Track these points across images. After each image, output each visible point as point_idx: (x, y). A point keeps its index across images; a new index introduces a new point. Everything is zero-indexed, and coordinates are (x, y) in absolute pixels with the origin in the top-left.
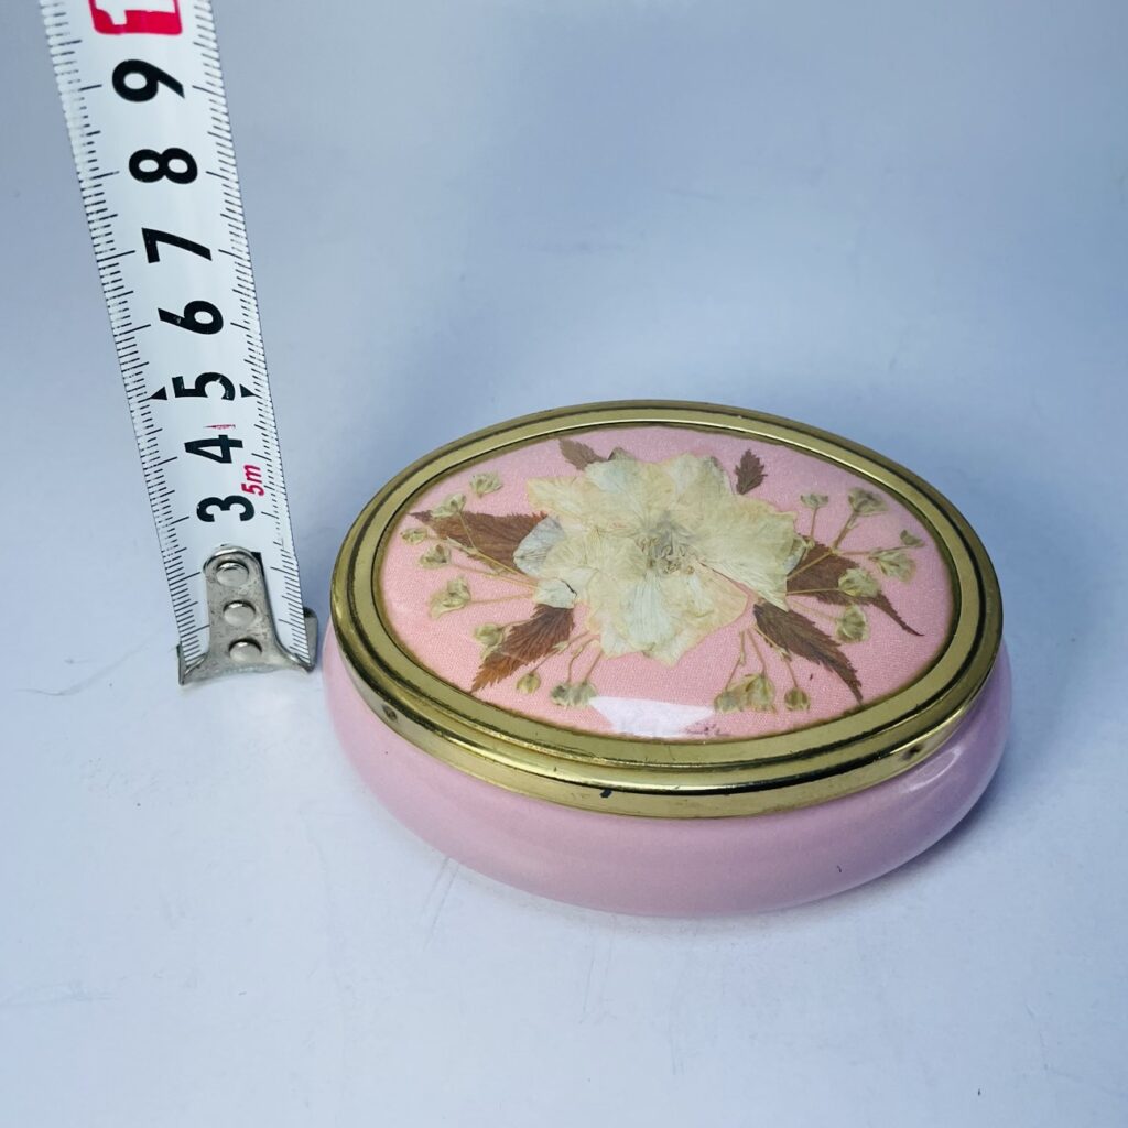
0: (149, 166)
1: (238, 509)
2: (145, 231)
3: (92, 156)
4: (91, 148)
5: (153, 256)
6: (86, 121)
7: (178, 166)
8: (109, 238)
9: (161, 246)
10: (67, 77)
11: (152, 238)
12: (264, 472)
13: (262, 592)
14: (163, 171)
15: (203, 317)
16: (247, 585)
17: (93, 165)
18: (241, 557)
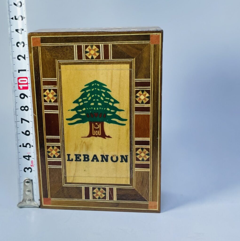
0: (23, 108)
2: (21, 118)
3: (16, 106)
4: (16, 105)
5: (22, 122)
6: (16, 101)
7: (26, 108)
8: (16, 118)
10: (14, 95)
15: (28, 133)
16: (30, 186)
17: (16, 107)
18: (29, 180)
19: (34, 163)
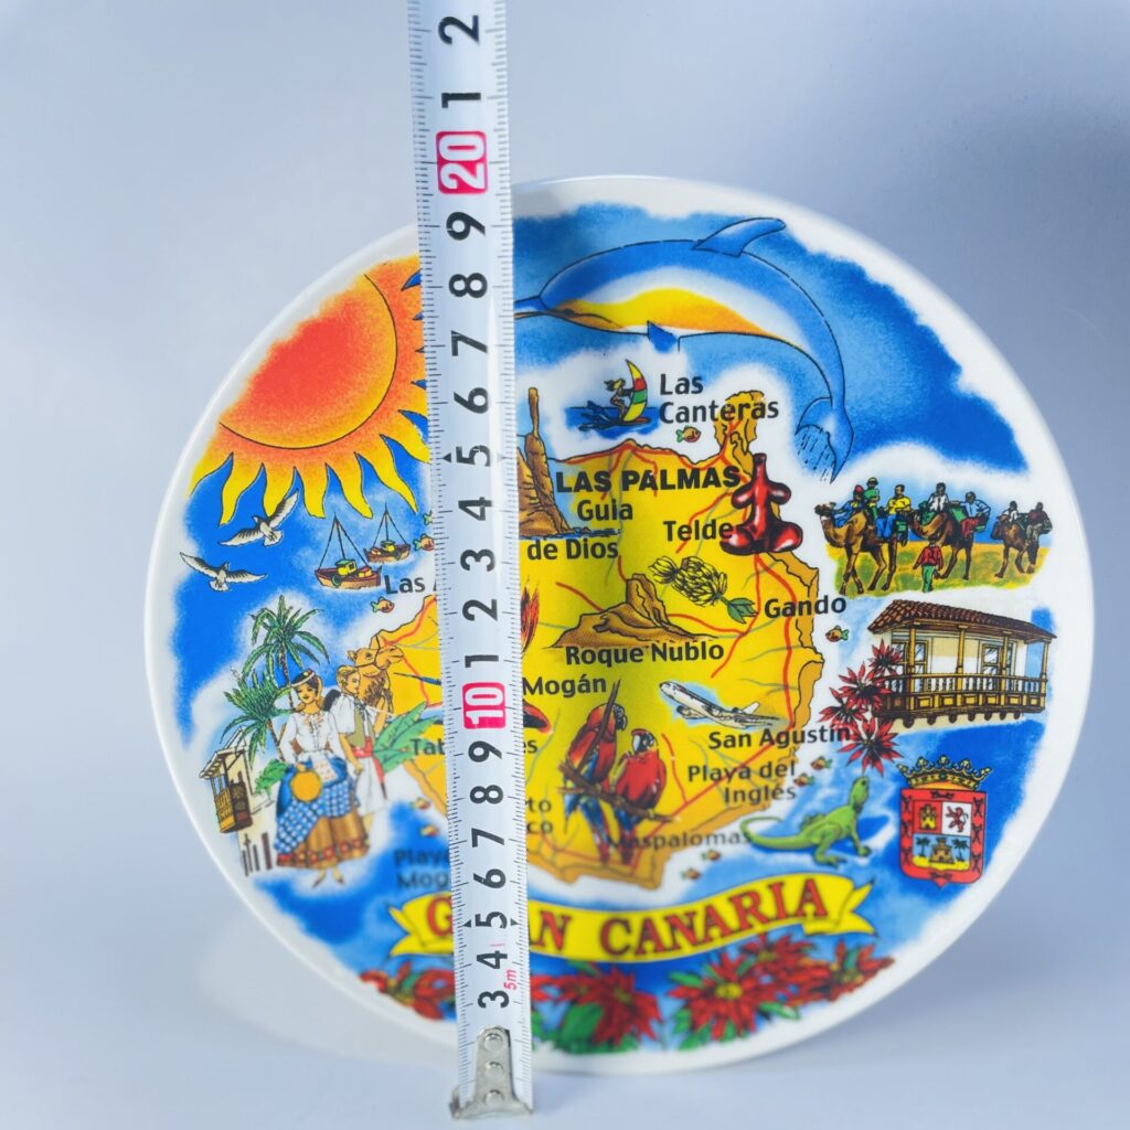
0: (479, 795)
1: (500, 999)
2: (473, 830)
3: (455, 789)
4: (455, 785)
5: (475, 844)
6: (454, 772)
7: (494, 794)
8: (456, 832)
9: (479, 837)
11: (476, 833)
12: (518, 975)
13: (507, 1056)
14: (486, 798)
15: (495, 879)
16: (499, 1052)
17: (455, 794)
18: (498, 1032)
19: (518, 979)
